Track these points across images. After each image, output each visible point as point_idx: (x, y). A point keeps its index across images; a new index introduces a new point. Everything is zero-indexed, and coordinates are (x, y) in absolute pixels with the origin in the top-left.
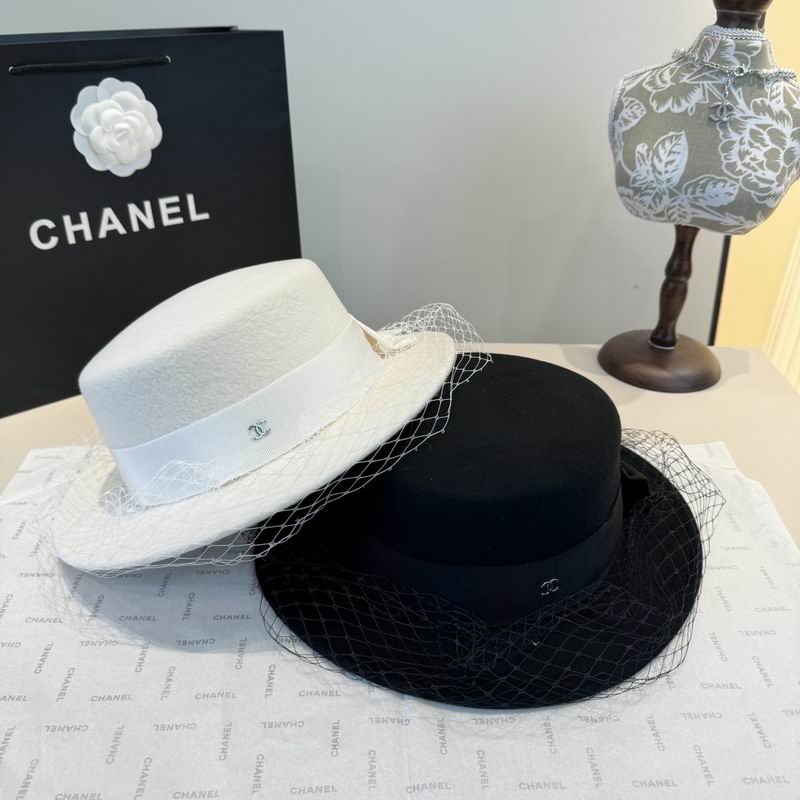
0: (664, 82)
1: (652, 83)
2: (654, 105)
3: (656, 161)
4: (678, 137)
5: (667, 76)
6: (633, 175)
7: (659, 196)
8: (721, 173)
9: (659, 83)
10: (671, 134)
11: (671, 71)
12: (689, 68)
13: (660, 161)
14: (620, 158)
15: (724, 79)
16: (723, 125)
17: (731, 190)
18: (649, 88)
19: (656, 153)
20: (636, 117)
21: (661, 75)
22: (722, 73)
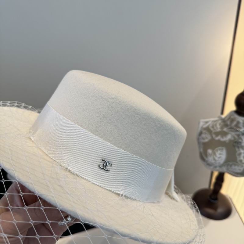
0: (217, 128)
1: (213, 127)
2: (214, 136)
3: (215, 157)
4: (222, 149)
5: (218, 126)
6: (206, 159)
7: (216, 167)
8: (237, 162)
9: (215, 128)
10: (220, 147)
11: (220, 124)
12: (226, 125)
13: (216, 156)
14: (202, 150)
15: (238, 133)
16: (238, 147)
17: (240, 168)
18: (212, 129)
19: (215, 154)
20: (207, 138)
21: (216, 125)
22: (237, 131)
